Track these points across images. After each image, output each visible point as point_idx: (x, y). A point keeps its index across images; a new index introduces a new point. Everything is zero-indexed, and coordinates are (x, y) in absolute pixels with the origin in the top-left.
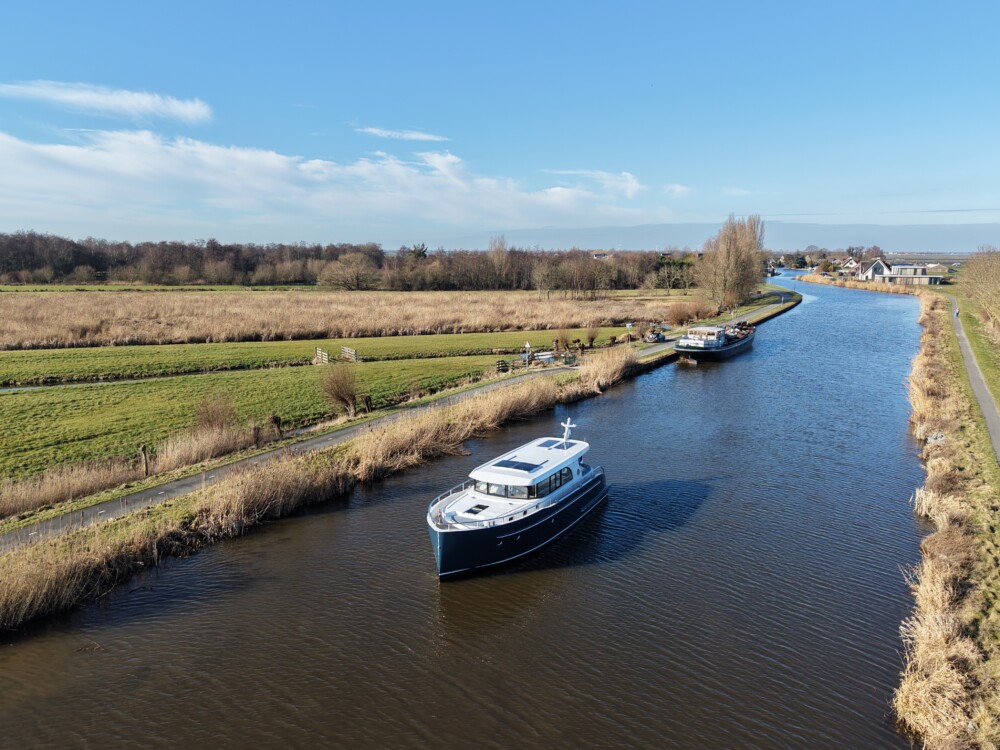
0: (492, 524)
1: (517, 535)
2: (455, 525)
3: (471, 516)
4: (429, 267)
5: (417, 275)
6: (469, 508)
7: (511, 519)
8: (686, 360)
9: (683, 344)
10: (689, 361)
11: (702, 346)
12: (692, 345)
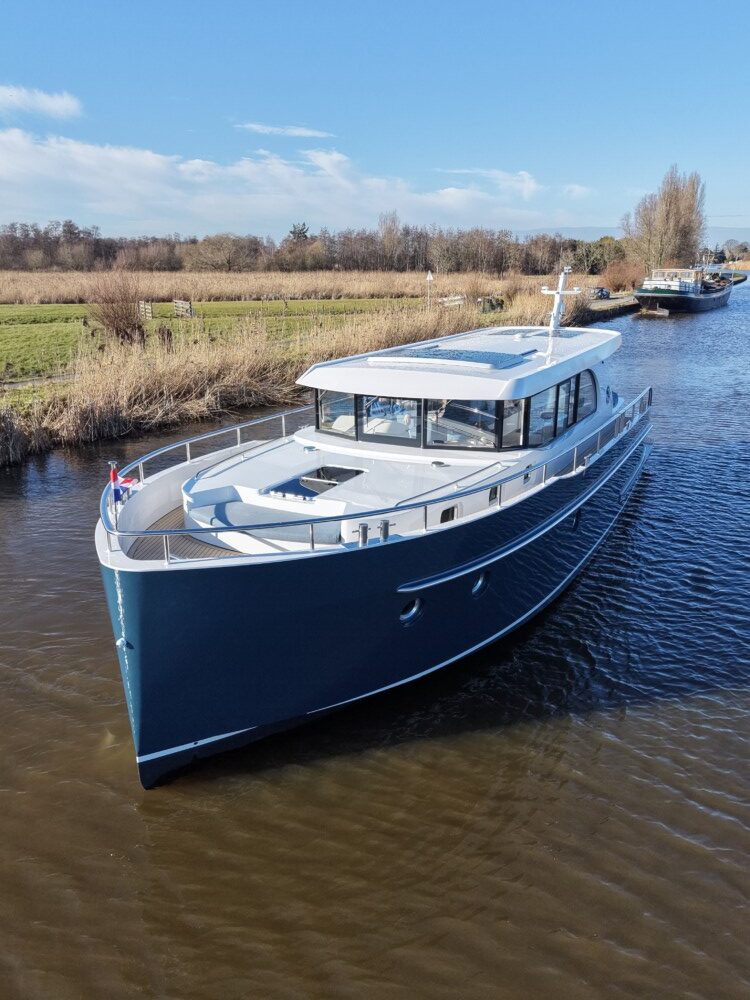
0: (375, 534)
1: (475, 576)
2: (228, 538)
3: (294, 505)
4: (310, 248)
5: (298, 257)
6: (288, 476)
7: (447, 515)
8: (651, 312)
9: (649, 287)
10: (655, 312)
11: (677, 289)
12: (663, 287)
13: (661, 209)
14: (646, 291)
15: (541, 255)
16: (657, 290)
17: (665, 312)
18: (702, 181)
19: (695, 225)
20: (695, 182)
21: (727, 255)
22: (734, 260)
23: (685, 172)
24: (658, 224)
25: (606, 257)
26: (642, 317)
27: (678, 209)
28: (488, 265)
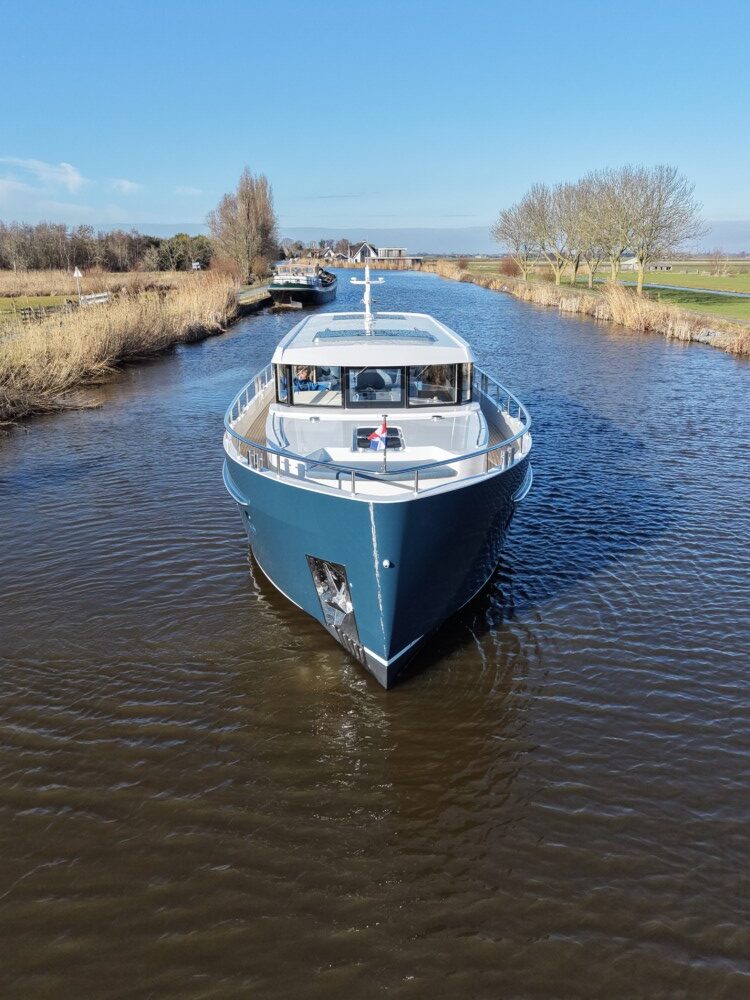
8: (284, 305)
9: (281, 282)
10: (290, 305)
11: (305, 283)
12: (294, 282)
13: (241, 207)
14: (278, 285)
15: (120, 252)
16: (288, 284)
17: (299, 305)
18: (269, 184)
19: (270, 224)
20: (264, 184)
21: (287, 253)
22: (293, 257)
23: (256, 174)
24: (242, 222)
25: (190, 253)
26: (276, 311)
27: (256, 208)
28: (72, 261)
